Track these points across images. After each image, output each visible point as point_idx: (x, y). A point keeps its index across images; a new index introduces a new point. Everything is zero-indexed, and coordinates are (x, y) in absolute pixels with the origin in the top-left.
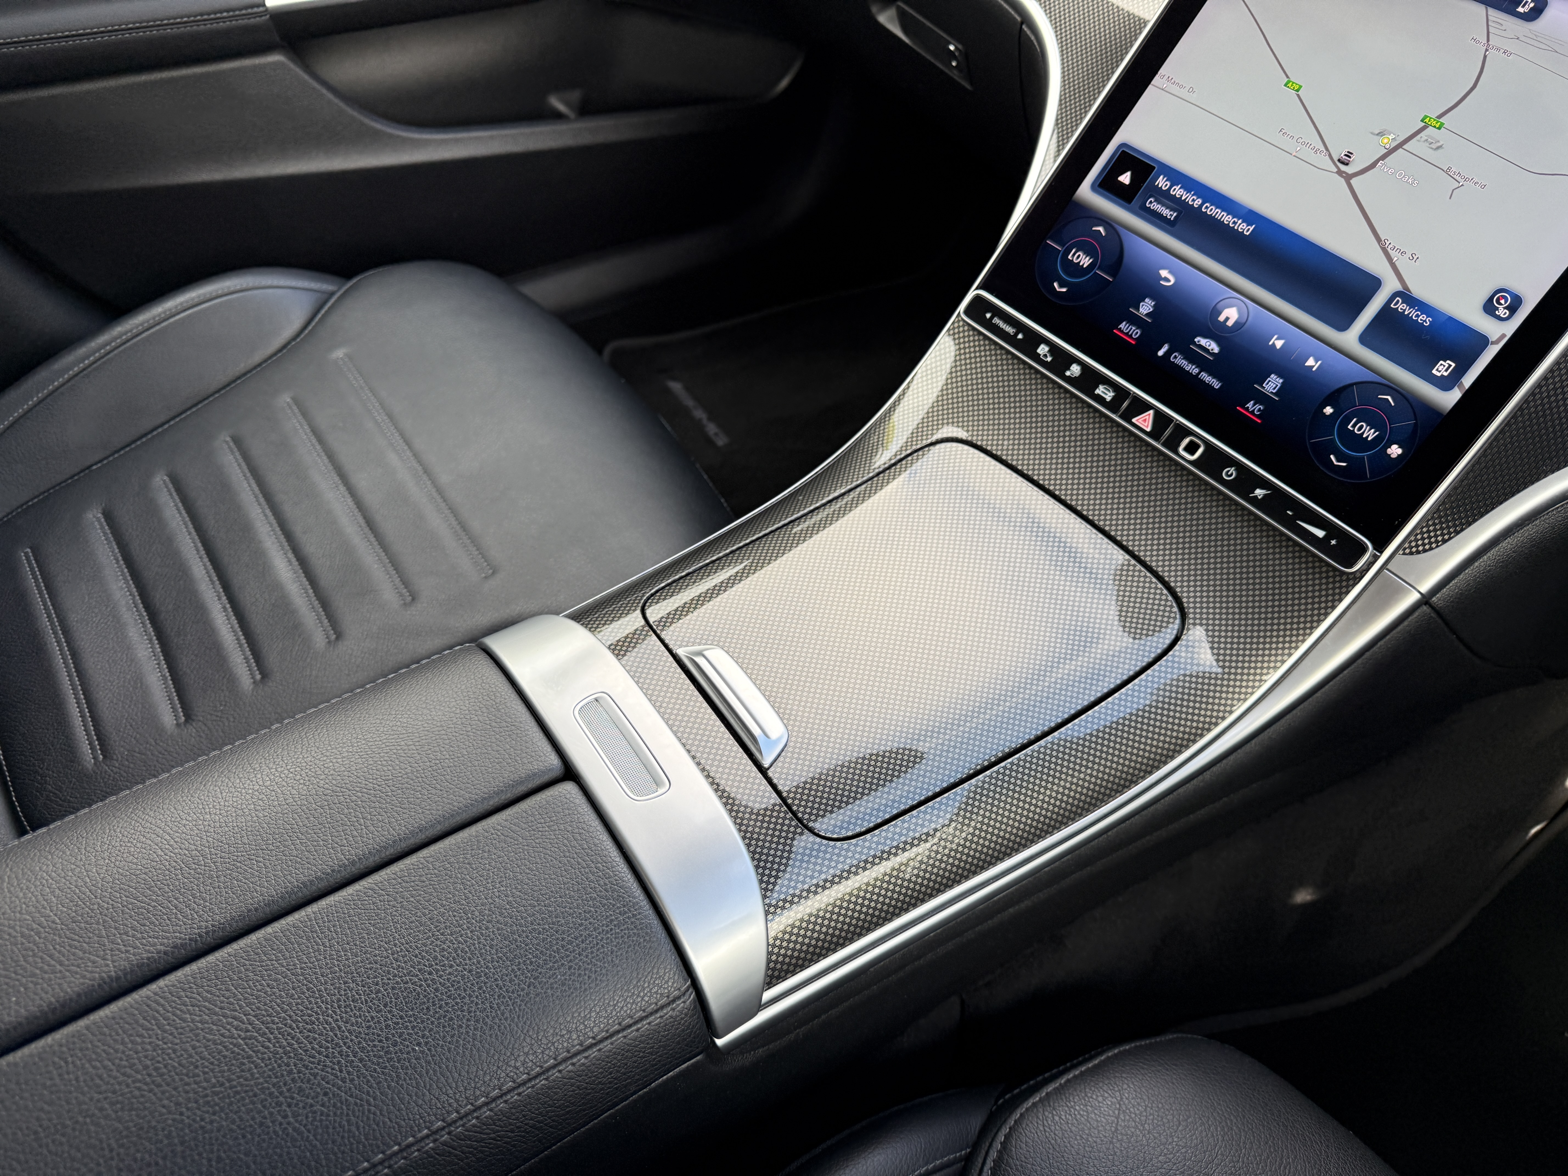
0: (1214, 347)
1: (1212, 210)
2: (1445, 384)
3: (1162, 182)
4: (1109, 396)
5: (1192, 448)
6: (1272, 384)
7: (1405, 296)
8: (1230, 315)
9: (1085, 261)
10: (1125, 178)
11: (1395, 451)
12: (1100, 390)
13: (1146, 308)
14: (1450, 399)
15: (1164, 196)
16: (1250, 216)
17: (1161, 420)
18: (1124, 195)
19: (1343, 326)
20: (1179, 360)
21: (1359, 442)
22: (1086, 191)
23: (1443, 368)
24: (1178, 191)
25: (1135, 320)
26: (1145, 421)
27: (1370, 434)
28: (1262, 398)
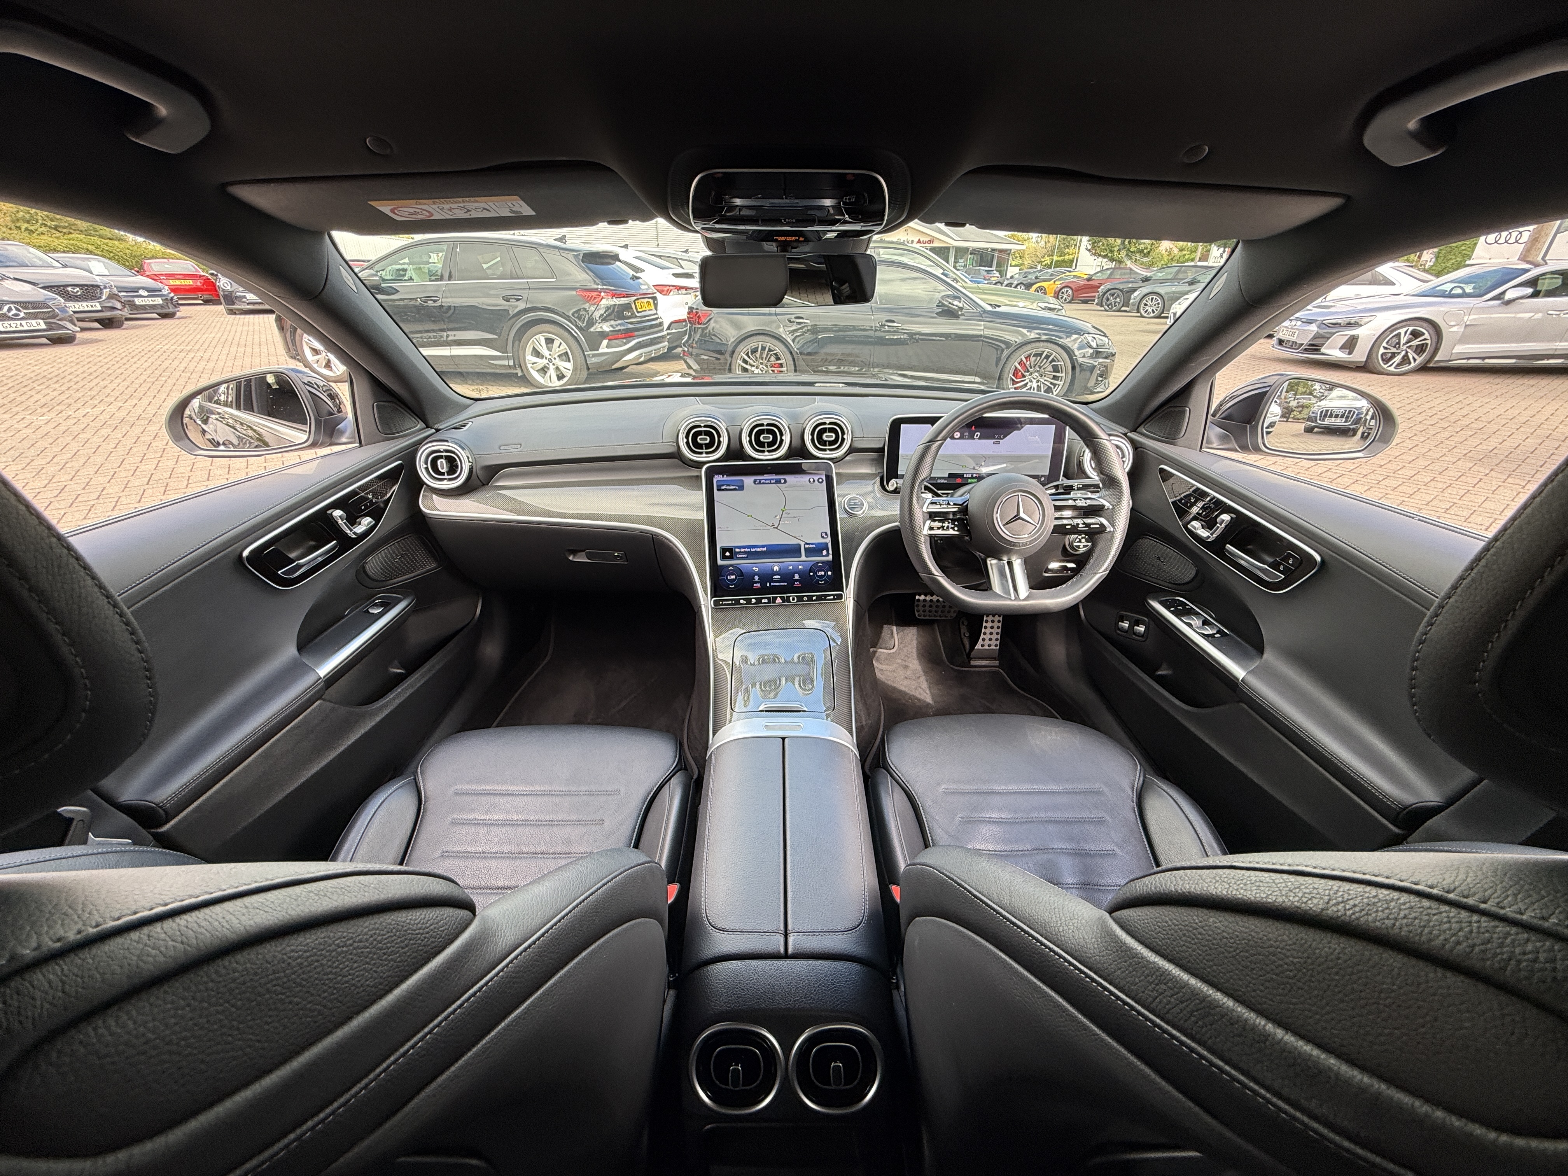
0: (778, 577)
1: (754, 550)
2: (828, 555)
3: (737, 550)
4: (766, 601)
5: (793, 599)
6: (797, 576)
7: (806, 544)
8: (776, 568)
9: (734, 577)
10: (728, 554)
11: (830, 573)
12: (763, 601)
13: (756, 578)
14: (830, 558)
15: (740, 553)
16: (763, 546)
17: (782, 598)
18: (731, 558)
19: (800, 556)
20: (773, 584)
21: (822, 576)
22: (720, 562)
23: (825, 552)
24: (742, 550)
25: (757, 582)
26: (779, 601)
27: (823, 573)
28: (797, 580)
